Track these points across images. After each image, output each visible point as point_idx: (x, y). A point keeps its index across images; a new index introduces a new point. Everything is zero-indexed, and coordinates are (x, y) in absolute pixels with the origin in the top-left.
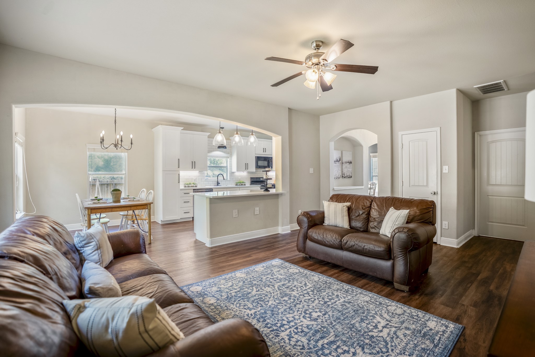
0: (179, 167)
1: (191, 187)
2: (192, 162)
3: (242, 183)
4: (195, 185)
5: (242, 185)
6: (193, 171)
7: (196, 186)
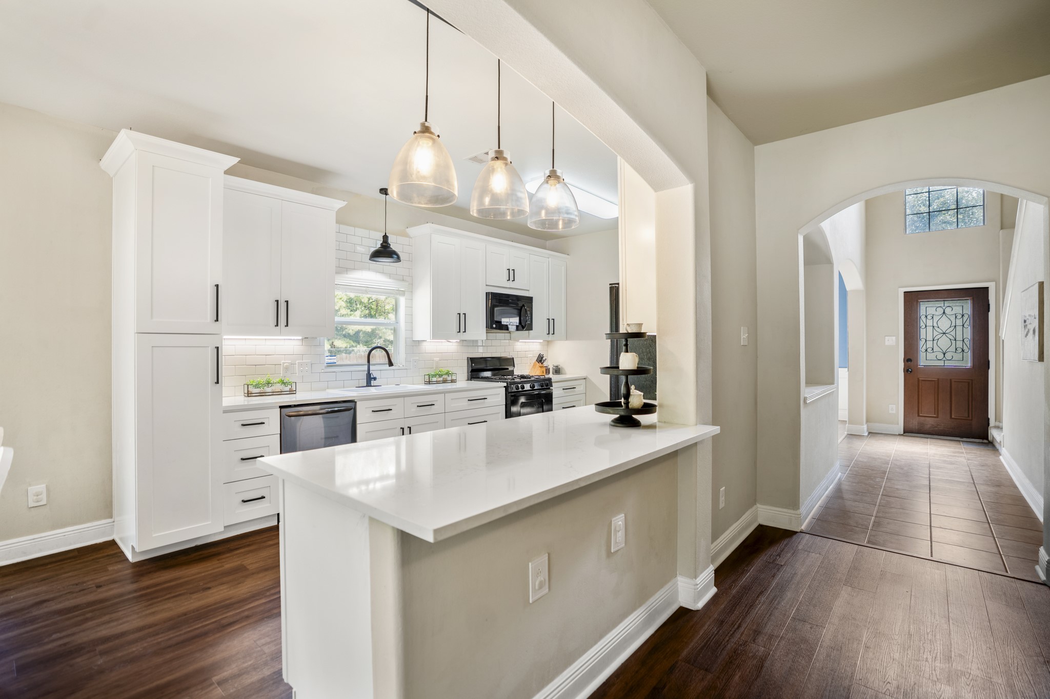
0: (217, 320)
1: (273, 393)
2: (277, 301)
3: (444, 377)
4: (287, 389)
5: (445, 381)
6: (280, 334)
7: (292, 392)
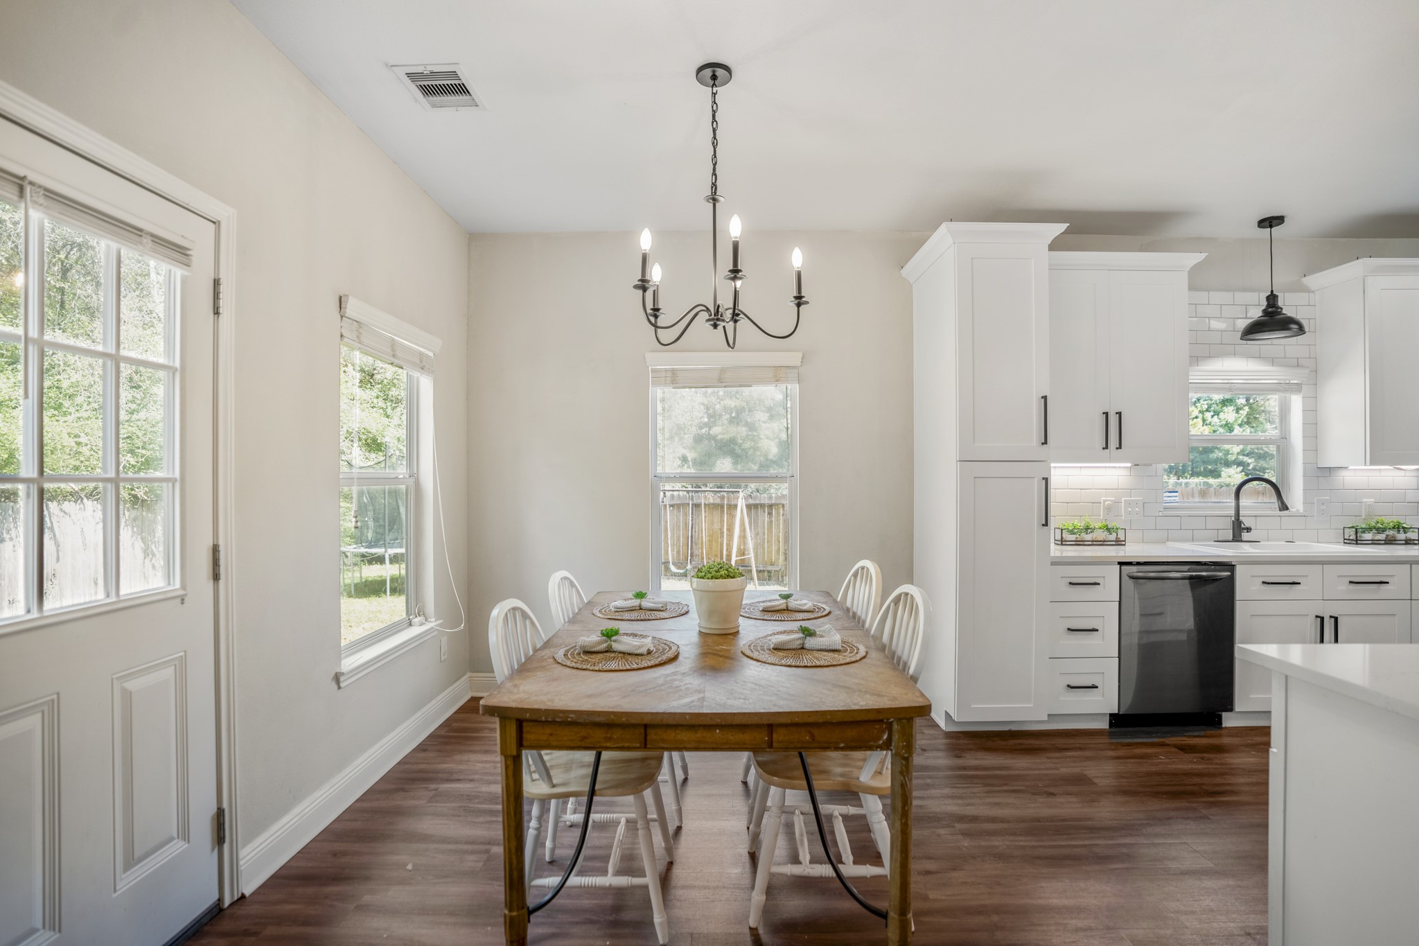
0: (1045, 443)
1: (1094, 543)
2: (1106, 414)
3: (1387, 533)
4: (1113, 537)
5: (1390, 541)
6: (1110, 460)
7: (1119, 543)
